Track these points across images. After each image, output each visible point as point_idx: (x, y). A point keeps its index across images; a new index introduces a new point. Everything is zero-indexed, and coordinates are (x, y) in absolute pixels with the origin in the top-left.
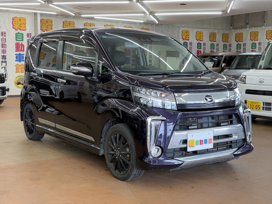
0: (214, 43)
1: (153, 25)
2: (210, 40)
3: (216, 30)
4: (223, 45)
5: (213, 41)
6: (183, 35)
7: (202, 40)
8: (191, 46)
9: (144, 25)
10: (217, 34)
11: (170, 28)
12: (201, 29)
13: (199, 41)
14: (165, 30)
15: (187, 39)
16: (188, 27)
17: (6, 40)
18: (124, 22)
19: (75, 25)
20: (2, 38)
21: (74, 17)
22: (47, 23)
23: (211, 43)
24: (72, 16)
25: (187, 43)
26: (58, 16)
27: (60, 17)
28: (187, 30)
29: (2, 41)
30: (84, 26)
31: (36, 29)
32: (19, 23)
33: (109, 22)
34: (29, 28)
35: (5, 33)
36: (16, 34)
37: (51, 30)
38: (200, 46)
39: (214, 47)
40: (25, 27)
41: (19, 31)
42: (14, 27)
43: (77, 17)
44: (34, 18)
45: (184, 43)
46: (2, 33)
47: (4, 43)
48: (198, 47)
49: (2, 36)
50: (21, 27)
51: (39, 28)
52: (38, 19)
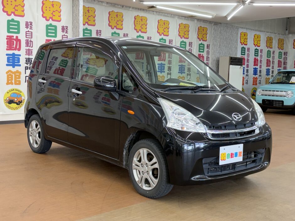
0: (270, 49)
1: (212, 24)
2: (267, 46)
3: (273, 34)
4: (278, 52)
6: (241, 37)
7: (259, 45)
8: (249, 52)
9: (202, 23)
10: (274, 39)
11: (229, 29)
12: (259, 31)
13: (257, 47)
14: (224, 31)
15: (245, 43)
16: (247, 29)
17: (32, 34)
18: (180, 17)
19: (123, 17)
20: (26, 32)
21: (123, 7)
22: (89, 12)
23: (268, 50)
24: (121, 5)
25: (245, 48)
26: (102, 3)
27: (106, 5)
28: (245, 32)
29: (27, 37)
30: (135, 20)
31: (76, 20)
32: (52, 9)
33: (164, 16)
34: (65, 19)
35: (31, 24)
36: (47, 26)
37: (93, 23)
38: (257, 53)
39: (270, 55)
40: (60, 16)
41: (51, 22)
42: (44, 15)
43: (126, 7)
44: (72, 3)
45: (242, 48)
46: (27, 23)
47: (30, 39)
48: (256, 55)
49: (27, 28)
50: (54, 17)
51: (81, 19)
52: (80, 5)
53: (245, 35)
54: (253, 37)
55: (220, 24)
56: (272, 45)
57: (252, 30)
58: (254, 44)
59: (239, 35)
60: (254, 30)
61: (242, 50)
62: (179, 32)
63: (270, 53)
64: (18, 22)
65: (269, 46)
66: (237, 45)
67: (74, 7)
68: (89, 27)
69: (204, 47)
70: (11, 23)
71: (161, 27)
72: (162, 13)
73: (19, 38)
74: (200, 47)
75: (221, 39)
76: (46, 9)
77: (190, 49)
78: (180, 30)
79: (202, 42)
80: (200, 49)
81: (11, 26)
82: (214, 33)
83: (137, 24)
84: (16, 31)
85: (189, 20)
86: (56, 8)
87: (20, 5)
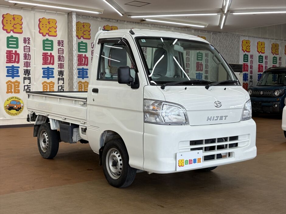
0: (276, 56)
1: (210, 33)
2: (272, 53)
3: (279, 41)
4: (285, 58)
6: (243, 45)
8: (252, 59)
9: (200, 32)
10: (280, 46)
11: (229, 37)
12: (262, 38)
13: (261, 54)
14: (224, 39)
15: (247, 51)
16: (249, 36)
17: (29, 48)
18: (177, 28)
20: (24, 47)
21: (117, 21)
22: (84, 27)
23: (274, 56)
24: (115, 20)
25: (247, 55)
26: (97, 18)
27: (100, 20)
28: (247, 39)
29: (25, 51)
31: (71, 35)
32: (48, 26)
33: (159, 27)
34: (61, 34)
35: (29, 40)
36: (44, 41)
37: (88, 37)
38: (262, 59)
39: (276, 61)
40: (56, 32)
41: (47, 37)
42: (41, 31)
43: (121, 21)
44: (67, 20)
45: (244, 55)
46: (25, 39)
47: (28, 53)
48: (260, 61)
49: (25, 43)
50: (50, 32)
51: (74, 34)
52: (73, 22)
53: (247, 42)
54: (257, 44)
55: (219, 33)
56: (278, 52)
57: (255, 37)
58: (258, 51)
59: (241, 43)
60: (257, 38)
61: (244, 57)
63: (276, 59)
64: (17, 38)
65: (275, 53)
66: (239, 52)
67: (69, 23)
68: (84, 41)
69: (202, 55)
70: (10, 39)
72: (158, 25)
73: (17, 52)
74: (198, 55)
75: (221, 47)
76: (43, 26)
77: (187, 58)
80: (198, 57)
81: (10, 42)
82: (212, 42)
84: (15, 46)
85: (186, 30)
86: (52, 25)
87: (18, 23)
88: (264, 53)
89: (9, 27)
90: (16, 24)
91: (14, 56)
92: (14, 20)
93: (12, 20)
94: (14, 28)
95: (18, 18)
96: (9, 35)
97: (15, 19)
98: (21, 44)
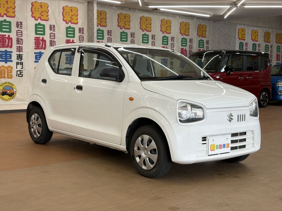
0: (268, 44)
1: (211, 21)
2: (264, 41)
3: (271, 29)
4: (276, 46)
5: (268, 42)
6: (239, 33)
7: (257, 40)
8: (247, 47)
9: (201, 21)
10: (271, 34)
11: (227, 25)
12: (256, 27)
13: (254, 42)
14: (222, 27)
15: (243, 39)
16: (244, 25)
17: (54, 35)
18: (181, 16)
19: (130, 19)
20: (50, 33)
21: (130, 9)
22: (101, 15)
23: (266, 44)
24: (128, 8)
25: (243, 43)
26: (112, 7)
27: (115, 8)
28: (243, 28)
29: (51, 38)
30: (140, 21)
31: (91, 22)
32: (71, 14)
33: (166, 15)
34: (82, 22)
35: (54, 27)
36: (67, 28)
37: (105, 24)
38: (255, 47)
39: (268, 49)
40: (77, 19)
41: (70, 24)
42: (65, 19)
43: (133, 9)
44: (87, 7)
45: (240, 43)
46: (51, 26)
47: (53, 40)
48: (254, 49)
49: (51, 30)
50: (72, 20)
51: (95, 21)
52: (94, 10)
53: (242, 31)
54: (251, 32)
55: (218, 22)
56: (270, 40)
57: (250, 26)
58: (252, 39)
59: (237, 31)
60: (251, 26)
61: (240, 45)
62: (180, 30)
63: (268, 47)
64: (44, 25)
65: (267, 41)
66: (235, 40)
67: (89, 12)
68: (102, 28)
69: (203, 43)
70: (38, 26)
71: (164, 26)
72: (165, 13)
73: (44, 39)
74: (199, 43)
75: (220, 35)
76: (66, 13)
77: (191, 45)
78: (181, 27)
79: (201, 38)
80: (199, 45)
81: (38, 29)
82: (212, 30)
83: (143, 24)
84: (42, 33)
85: (189, 19)
86: (74, 12)
87: (45, 11)
88: (257, 41)
89: (37, 15)
90: (43, 12)
91: (41, 42)
92: (42, 8)
93: (40, 8)
94: (42, 15)
95: (45, 6)
96: (37, 22)
97: (42, 6)
98: (48, 31)
